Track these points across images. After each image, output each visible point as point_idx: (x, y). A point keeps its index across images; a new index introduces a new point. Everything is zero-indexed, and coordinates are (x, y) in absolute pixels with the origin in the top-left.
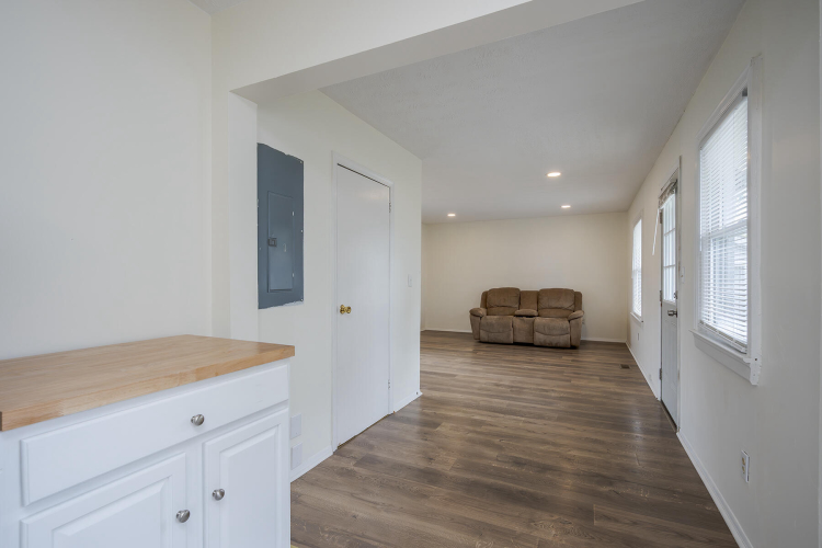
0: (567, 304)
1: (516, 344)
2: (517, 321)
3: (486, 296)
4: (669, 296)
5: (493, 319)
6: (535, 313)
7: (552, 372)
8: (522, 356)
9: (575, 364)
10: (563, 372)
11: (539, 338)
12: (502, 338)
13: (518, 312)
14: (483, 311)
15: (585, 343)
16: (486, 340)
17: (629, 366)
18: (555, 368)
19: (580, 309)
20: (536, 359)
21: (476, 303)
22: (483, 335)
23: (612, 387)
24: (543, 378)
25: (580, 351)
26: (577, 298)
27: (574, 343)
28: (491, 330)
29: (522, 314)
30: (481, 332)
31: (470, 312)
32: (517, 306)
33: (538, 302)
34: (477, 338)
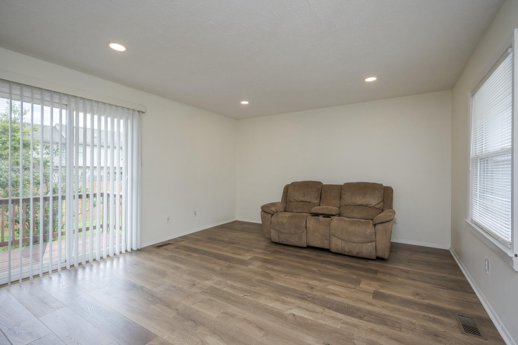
0: (373, 201)
1: (309, 247)
2: (312, 222)
3: (288, 190)
5: (287, 216)
6: (333, 209)
11: (337, 244)
12: (294, 240)
13: (315, 209)
14: (280, 207)
15: (394, 247)
16: (277, 241)
17: (475, 321)
19: (391, 207)
26: (386, 194)
27: (380, 254)
28: (282, 231)
29: (319, 212)
30: (272, 231)
31: (262, 208)
32: (316, 201)
33: (340, 198)
34: (268, 236)
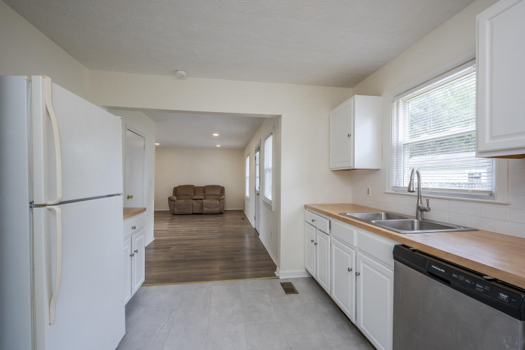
0: (218, 193)
1: (193, 214)
2: (194, 202)
3: (175, 190)
4: (257, 189)
5: (181, 202)
6: (203, 198)
7: (213, 224)
8: (198, 219)
9: (222, 220)
10: (218, 223)
11: (206, 210)
12: (186, 212)
13: (194, 198)
14: (175, 198)
15: (226, 211)
16: (178, 213)
19: (224, 194)
20: (204, 220)
21: (171, 194)
22: (176, 211)
23: (238, 226)
25: (224, 215)
26: (222, 189)
27: (221, 211)
28: (180, 208)
29: (196, 198)
30: (175, 208)
31: (168, 198)
32: (193, 194)
33: (204, 192)
34: (172, 212)
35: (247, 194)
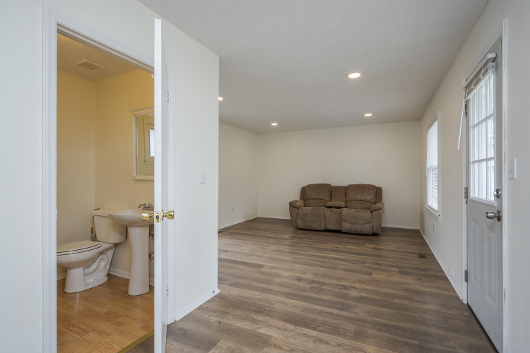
0: (369, 197)
1: (326, 231)
2: (328, 211)
3: (304, 191)
5: (308, 209)
6: (343, 204)
7: (355, 262)
8: (331, 242)
9: (376, 253)
10: (364, 262)
11: (346, 226)
12: (315, 226)
13: (329, 204)
14: (301, 203)
15: (384, 229)
16: (302, 227)
17: (426, 255)
18: (358, 258)
19: (381, 201)
21: (296, 196)
22: (300, 223)
24: (346, 270)
26: (378, 192)
27: (375, 231)
28: (306, 219)
29: (332, 205)
30: (298, 220)
31: (290, 203)
32: (329, 198)
33: (346, 195)
34: (295, 224)
35: (433, 202)
